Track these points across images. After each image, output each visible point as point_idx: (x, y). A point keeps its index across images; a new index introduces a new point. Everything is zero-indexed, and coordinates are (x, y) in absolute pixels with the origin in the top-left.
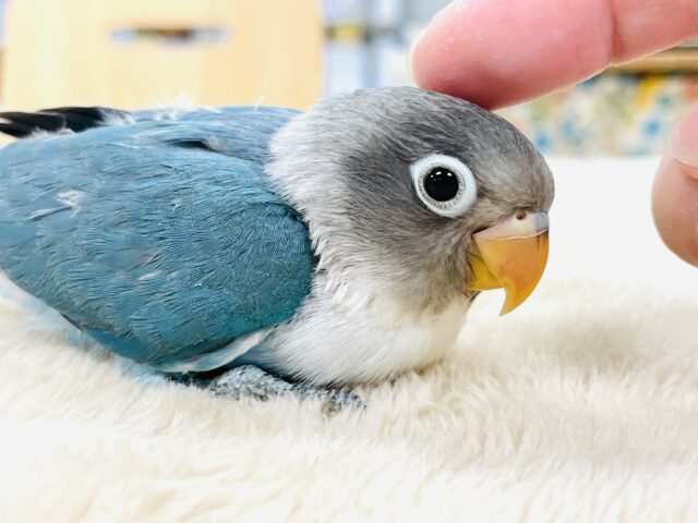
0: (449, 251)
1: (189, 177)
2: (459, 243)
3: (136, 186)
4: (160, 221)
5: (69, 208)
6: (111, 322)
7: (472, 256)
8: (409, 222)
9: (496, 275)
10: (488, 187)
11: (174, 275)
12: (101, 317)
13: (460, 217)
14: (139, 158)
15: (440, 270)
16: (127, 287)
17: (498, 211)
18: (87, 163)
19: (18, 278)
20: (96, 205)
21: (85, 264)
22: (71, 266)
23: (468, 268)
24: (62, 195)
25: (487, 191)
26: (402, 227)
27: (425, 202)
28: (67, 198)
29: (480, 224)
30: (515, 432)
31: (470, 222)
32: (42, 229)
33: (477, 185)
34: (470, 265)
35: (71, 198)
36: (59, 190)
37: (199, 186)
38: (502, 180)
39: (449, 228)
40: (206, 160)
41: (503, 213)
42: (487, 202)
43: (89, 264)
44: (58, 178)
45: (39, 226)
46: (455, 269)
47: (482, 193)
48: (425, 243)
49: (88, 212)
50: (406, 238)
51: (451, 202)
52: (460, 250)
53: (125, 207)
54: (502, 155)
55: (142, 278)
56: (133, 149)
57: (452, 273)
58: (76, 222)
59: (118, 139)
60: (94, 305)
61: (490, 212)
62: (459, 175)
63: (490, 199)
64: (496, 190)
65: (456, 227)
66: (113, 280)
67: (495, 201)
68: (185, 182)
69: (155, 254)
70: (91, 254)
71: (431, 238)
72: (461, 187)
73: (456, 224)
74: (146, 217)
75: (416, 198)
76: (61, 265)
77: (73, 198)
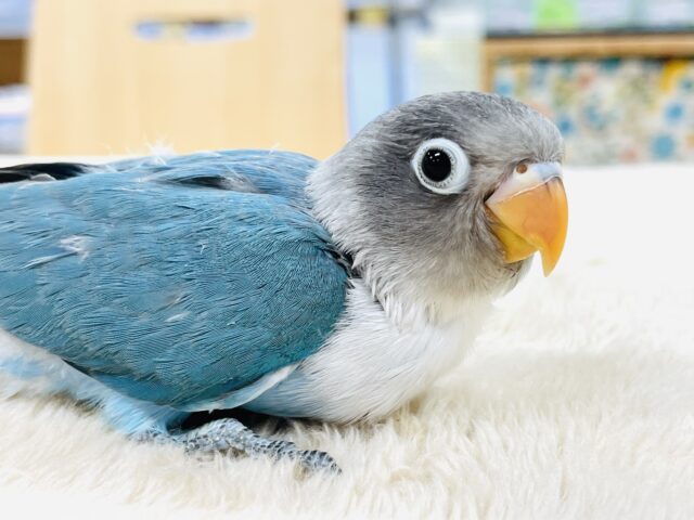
0: (469, 226)
1: (209, 216)
2: (474, 215)
3: (151, 228)
4: (185, 262)
5: (75, 254)
6: (130, 365)
7: (494, 225)
8: (423, 212)
9: (522, 236)
10: (478, 154)
11: (204, 315)
12: (118, 362)
13: (465, 190)
14: (150, 201)
15: (468, 247)
16: (151, 330)
17: (495, 172)
18: (87, 210)
19: (17, 329)
20: (110, 249)
21: (102, 309)
22: (85, 312)
23: (494, 238)
24: (64, 241)
25: (477, 158)
26: (418, 219)
27: (429, 187)
28: (71, 244)
29: (486, 190)
30: (482, 505)
31: (476, 191)
32: (43, 276)
33: (467, 155)
34: (494, 233)
35: (77, 244)
36: (59, 237)
37: (224, 227)
38: (488, 143)
39: (460, 204)
40: (222, 199)
41: (501, 172)
42: (482, 168)
43: (107, 309)
44: (54, 224)
45: (39, 273)
46: (480, 240)
47: (474, 161)
48: (444, 225)
49: (100, 256)
50: (426, 228)
51: (449, 179)
52: (478, 221)
53: (144, 250)
54: (484, 121)
55: (170, 320)
56: (138, 193)
57: (480, 246)
58: (86, 268)
59: (117, 184)
60: (112, 350)
61: (488, 175)
62: (447, 151)
63: (483, 163)
64: (485, 153)
65: (466, 200)
66: (135, 324)
67: (489, 164)
68: (207, 222)
69: (182, 294)
70: (107, 299)
71: (447, 218)
72: (453, 162)
73: (464, 198)
74: (170, 259)
75: (421, 187)
76: (72, 311)
77: (78, 243)
